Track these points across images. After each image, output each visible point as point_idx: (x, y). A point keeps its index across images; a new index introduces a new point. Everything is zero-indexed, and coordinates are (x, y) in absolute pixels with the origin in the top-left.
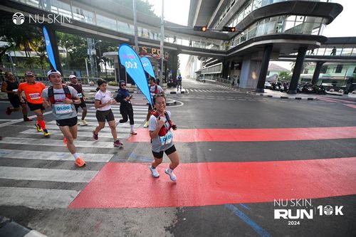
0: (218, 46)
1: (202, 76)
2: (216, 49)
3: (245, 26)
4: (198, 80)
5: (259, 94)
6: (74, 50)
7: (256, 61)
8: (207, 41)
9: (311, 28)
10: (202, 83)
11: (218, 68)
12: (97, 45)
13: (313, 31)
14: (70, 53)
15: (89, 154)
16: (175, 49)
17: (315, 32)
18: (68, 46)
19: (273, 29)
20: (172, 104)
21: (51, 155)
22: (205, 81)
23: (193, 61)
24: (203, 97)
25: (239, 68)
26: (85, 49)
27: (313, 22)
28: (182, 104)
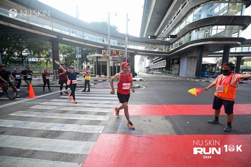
0: (162, 49)
1: (150, 70)
2: (160, 51)
3: (181, 35)
4: (147, 73)
5: (198, 80)
6: (68, 56)
7: (191, 58)
8: (154, 47)
9: (231, 33)
10: (151, 75)
11: (163, 64)
12: (82, 52)
13: (233, 35)
14: (65, 57)
15: (83, 126)
16: (134, 52)
17: (235, 36)
18: (64, 53)
19: (203, 35)
20: (137, 88)
21: (52, 126)
22: (153, 73)
23: (143, 60)
24: (157, 83)
25: (179, 63)
26: (75, 55)
27: (232, 29)
28: (144, 87)
